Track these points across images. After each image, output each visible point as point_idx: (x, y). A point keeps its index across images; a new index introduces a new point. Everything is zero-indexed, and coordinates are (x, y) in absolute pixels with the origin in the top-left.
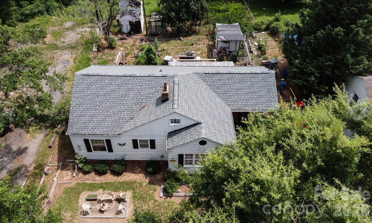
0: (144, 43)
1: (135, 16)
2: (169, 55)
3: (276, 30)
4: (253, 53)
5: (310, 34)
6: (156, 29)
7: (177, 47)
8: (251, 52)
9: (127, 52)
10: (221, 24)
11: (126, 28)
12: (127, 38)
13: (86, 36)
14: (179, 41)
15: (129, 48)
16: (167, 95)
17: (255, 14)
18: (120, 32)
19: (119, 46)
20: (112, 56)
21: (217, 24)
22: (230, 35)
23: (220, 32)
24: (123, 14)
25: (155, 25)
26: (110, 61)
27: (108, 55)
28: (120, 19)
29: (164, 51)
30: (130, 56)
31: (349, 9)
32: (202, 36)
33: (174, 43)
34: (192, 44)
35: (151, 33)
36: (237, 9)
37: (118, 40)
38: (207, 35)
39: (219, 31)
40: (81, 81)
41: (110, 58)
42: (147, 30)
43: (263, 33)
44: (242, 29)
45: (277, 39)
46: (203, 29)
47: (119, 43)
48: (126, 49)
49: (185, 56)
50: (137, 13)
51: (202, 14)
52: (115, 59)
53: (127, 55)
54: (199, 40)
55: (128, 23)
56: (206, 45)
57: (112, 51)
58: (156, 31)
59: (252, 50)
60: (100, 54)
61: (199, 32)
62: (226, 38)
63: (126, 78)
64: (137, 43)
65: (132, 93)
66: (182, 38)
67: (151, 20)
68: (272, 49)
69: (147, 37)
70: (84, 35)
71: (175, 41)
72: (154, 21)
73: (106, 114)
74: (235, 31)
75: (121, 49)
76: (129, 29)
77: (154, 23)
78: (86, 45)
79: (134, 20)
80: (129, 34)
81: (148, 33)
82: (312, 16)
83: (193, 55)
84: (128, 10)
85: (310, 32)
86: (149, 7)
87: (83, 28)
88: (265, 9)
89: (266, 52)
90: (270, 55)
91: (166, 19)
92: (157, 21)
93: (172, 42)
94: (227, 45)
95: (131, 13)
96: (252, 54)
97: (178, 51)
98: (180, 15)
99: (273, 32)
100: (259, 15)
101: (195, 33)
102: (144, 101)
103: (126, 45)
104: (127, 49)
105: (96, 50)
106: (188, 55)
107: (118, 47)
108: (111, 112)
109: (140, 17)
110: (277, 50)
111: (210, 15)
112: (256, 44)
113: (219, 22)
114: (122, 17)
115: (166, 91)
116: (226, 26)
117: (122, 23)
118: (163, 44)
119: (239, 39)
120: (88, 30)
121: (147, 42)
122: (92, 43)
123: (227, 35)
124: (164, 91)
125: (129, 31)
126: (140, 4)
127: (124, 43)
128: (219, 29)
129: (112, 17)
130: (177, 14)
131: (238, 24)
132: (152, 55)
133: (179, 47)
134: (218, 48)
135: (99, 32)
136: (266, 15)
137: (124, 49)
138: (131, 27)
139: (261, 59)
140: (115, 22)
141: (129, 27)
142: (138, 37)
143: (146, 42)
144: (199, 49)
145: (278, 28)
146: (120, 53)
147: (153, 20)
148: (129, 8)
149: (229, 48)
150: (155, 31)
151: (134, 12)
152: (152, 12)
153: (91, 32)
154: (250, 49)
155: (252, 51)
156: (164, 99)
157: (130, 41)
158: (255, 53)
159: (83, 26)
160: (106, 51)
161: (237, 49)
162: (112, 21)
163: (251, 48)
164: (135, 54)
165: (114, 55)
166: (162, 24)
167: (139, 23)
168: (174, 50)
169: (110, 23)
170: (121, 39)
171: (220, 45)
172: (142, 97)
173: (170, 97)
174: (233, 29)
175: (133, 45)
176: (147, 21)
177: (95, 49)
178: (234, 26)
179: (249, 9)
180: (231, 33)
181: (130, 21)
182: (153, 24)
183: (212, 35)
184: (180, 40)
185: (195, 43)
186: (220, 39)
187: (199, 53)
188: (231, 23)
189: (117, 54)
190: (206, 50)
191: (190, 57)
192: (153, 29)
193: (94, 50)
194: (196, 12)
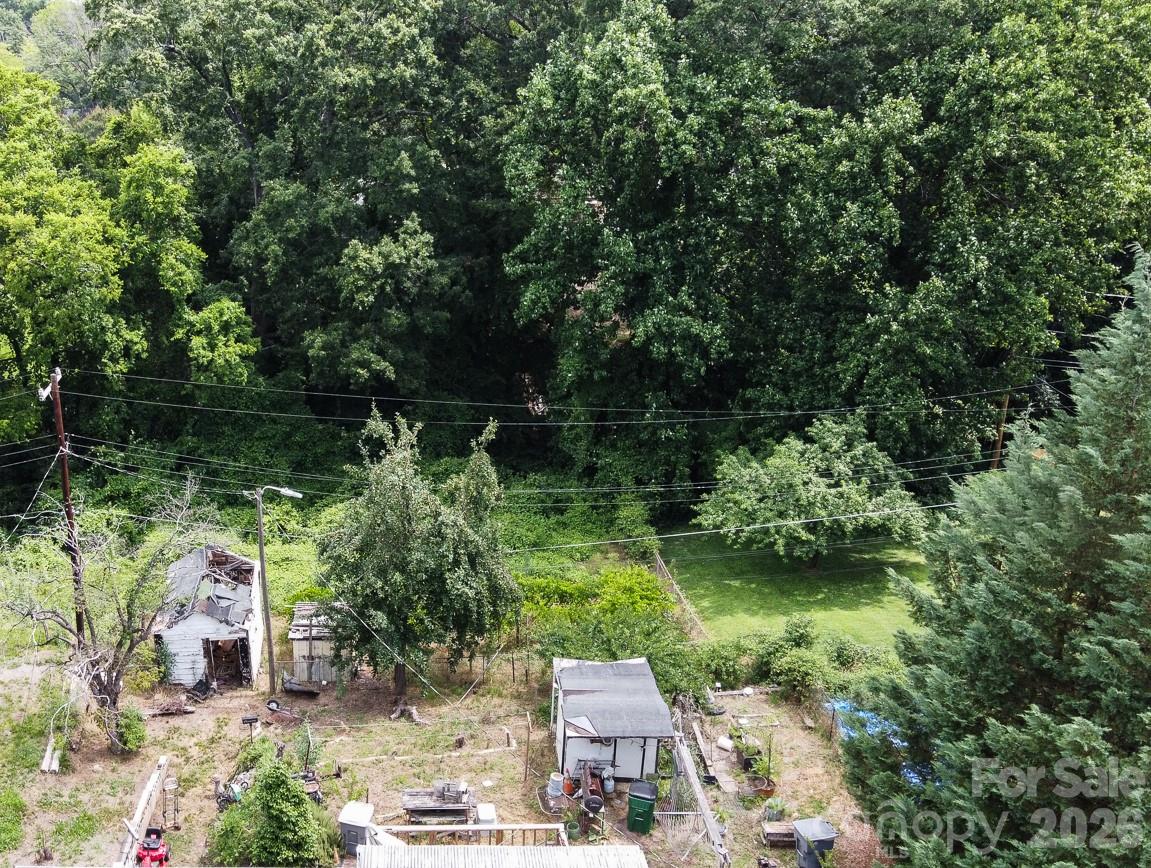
0: (259, 729)
1: (227, 623)
2: (363, 796)
3: (802, 683)
4: (718, 787)
5: (957, 732)
6: (310, 666)
7: (395, 753)
8: (710, 781)
9: (186, 772)
10: (574, 662)
11: (189, 666)
12: (190, 708)
13: (24, 701)
14: (402, 724)
15: (194, 752)
17: (705, 603)
18: (165, 682)
19: (155, 743)
20: (120, 794)
21: (556, 661)
22: (617, 712)
23: (571, 698)
24: (181, 612)
25: (306, 653)
26: (109, 814)
27: (103, 786)
28: (166, 635)
29: (338, 775)
30: (198, 790)
32: (496, 701)
33: (384, 730)
34: (460, 743)
35: (287, 685)
36: (631, 590)
37: (154, 716)
38: (518, 696)
39: (567, 693)
41: (112, 803)
42: (272, 674)
43: (748, 690)
44: (661, 678)
45: (809, 722)
46: (501, 668)
47: (154, 730)
48: (181, 760)
49: (430, 803)
50: (238, 609)
51: (495, 615)
52: (128, 812)
53: (185, 783)
54: (486, 721)
55: (199, 648)
56: (514, 743)
57: (124, 770)
58: (310, 678)
59: (712, 774)
60: (72, 780)
61: (483, 682)
62: (599, 727)
64: (234, 731)
66: (414, 710)
67: (291, 635)
68: (796, 764)
69: (274, 706)
70: (15, 700)
71: (387, 723)
72: (305, 639)
74: (635, 692)
75: (163, 760)
76: (202, 671)
77: (305, 644)
78: (17, 745)
79: (223, 634)
80: (201, 690)
81: (279, 687)
82: (953, 659)
83: (465, 798)
84: (203, 596)
85: (957, 725)
86: (288, 576)
87: (15, 666)
88: (737, 583)
89: (775, 780)
90: (794, 796)
91: (352, 635)
92: (314, 639)
93: (373, 726)
94: (606, 753)
95: (212, 607)
96: (715, 793)
97: (399, 772)
98: (406, 618)
99: (794, 692)
100: (720, 610)
101: (469, 685)
103: (186, 742)
104: (187, 760)
105: (55, 766)
106: (442, 796)
107: (151, 751)
109: (246, 627)
110: (820, 771)
111: (527, 610)
112: (728, 744)
113: (566, 655)
114: (176, 623)
116: (596, 671)
117: (172, 649)
118: (338, 740)
119: (653, 728)
120: (36, 674)
121: (272, 728)
122: (41, 733)
123: (603, 711)
125: (199, 677)
126: (250, 571)
127: (176, 729)
128: (567, 684)
129: (130, 633)
130: (396, 615)
131: (643, 660)
133: (405, 753)
134: (570, 765)
135: (77, 690)
136: (747, 610)
137: (176, 761)
138: (209, 662)
139: (755, 814)
140: (145, 649)
141: (202, 664)
142: (235, 703)
143: (268, 724)
144: (486, 767)
145: (807, 674)
146: (154, 777)
147: (298, 635)
148: (207, 589)
149: (613, 765)
150: (305, 677)
151: (224, 603)
152: (297, 598)
153: (45, 688)
154: (705, 767)
155: (714, 778)
157: (203, 719)
158: (729, 783)
159: (16, 660)
160: (97, 767)
161: (650, 768)
162: (131, 649)
163: (708, 763)
164: (217, 783)
165: (130, 789)
166: (338, 656)
167: (242, 647)
168: (383, 770)
169: (122, 657)
170: (167, 713)
171: (578, 753)
174: (626, 683)
175: (212, 741)
176: (275, 633)
177: (50, 762)
178: (629, 673)
179: (677, 587)
180: (618, 701)
181: (206, 642)
182: (300, 650)
183: (540, 699)
184: (410, 717)
185: (472, 737)
186: (576, 728)
187: (488, 783)
188: (614, 657)
189: (144, 781)
190: (518, 766)
191: (450, 806)
192: (297, 670)
193: (45, 766)
194: (473, 606)
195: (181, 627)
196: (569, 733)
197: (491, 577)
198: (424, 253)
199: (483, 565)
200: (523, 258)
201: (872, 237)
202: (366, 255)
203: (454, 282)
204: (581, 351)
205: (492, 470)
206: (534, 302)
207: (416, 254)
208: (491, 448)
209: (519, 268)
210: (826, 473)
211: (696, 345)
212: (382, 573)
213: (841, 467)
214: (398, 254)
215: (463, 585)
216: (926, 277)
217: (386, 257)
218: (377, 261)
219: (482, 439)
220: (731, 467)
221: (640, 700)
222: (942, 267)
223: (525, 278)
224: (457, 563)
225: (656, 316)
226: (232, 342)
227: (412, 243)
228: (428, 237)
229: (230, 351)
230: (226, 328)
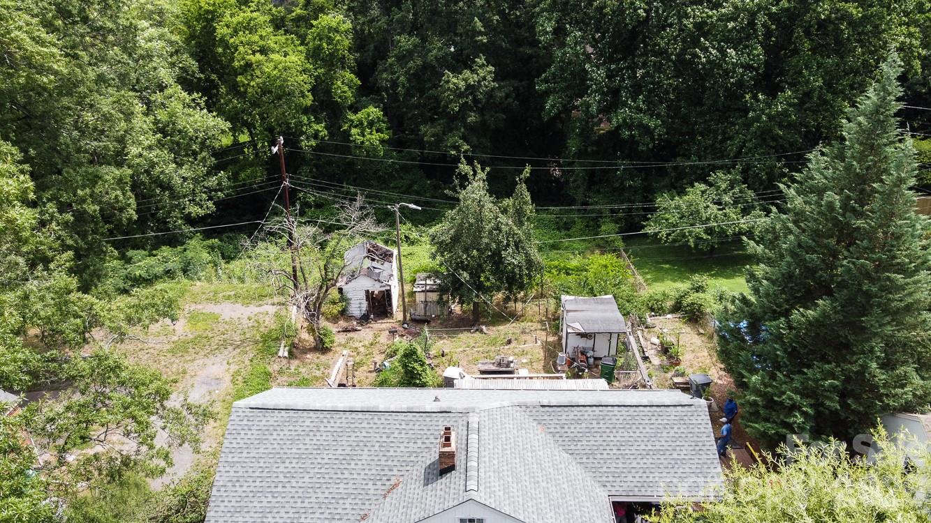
0: (398, 338)
1: (379, 281)
2: (457, 364)
3: (699, 310)
4: (650, 362)
5: (775, 315)
6: (425, 308)
7: (474, 347)
8: (645, 359)
9: (358, 359)
10: (573, 297)
11: (358, 306)
12: (359, 328)
13: (267, 322)
14: (477, 335)
15: (362, 350)
16: (451, 455)
17: (649, 277)
18: (344, 313)
19: (340, 345)
20: (322, 369)
21: (563, 297)
22: (595, 321)
23: (570, 314)
24: (353, 276)
25: (423, 300)
26: (317, 378)
27: (312, 365)
28: (345, 288)
29: (443, 356)
30: (365, 368)
31: (854, 263)
32: (530, 324)
33: (466, 338)
34: (509, 342)
35: (413, 316)
36: (606, 266)
37: (339, 332)
38: (541, 322)
39: (568, 311)
40: (245, 422)
41: (318, 373)
42: (405, 311)
43: (669, 316)
44: (621, 308)
45: (702, 331)
46: (532, 309)
47: (340, 339)
48: (355, 354)
49: (494, 368)
50: (385, 274)
51: (530, 277)
52: (328, 376)
53: (357, 366)
54: (523, 332)
55: (363, 295)
56: (539, 342)
57: (323, 358)
58: (425, 313)
59: (647, 355)
60: (295, 363)
61: (520, 316)
62: (585, 328)
63: (354, 415)
64: (384, 338)
65: (366, 452)
66: (484, 327)
67: (415, 290)
68: (693, 351)
69: (406, 326)
70: (261, 322)
71: (469, 334)
72: (423, 291)
73: (299, 505)
74: (606, 311)
75: (345, 352)
76: (364, 309)
77: (423, 295)
78: (264, 344)
79: (376, 288)
80: (364, 319)
81: (408, 318)
82: (774, 278)
83: (512, 365)
84: (365, 267)
85: (775, 311)
86: (411, 263)
87: (260, 305)
88: (667, 266)
89: (681, 358)
90: (691, 366)
91: (450, 286)
92: (428, 291)
93: (461, 335)
94: (588, 344)
95: (370, 273)
96: (648, 365)
97: (475, 355)
98: (479, 277)
99: (694, 316)
100: (656, 280)
101: (514, 316)
102: (395, 472)
103: (357, 344)
104: (358, 354)
105: (286, 354)
106: (499, 364)
107: (338, 349)
108: (313, 500)
109: (390, 283)
110: (706, 354)
111: (547, 278)
112: (657, 341)
113: (568, 293)
114: (350, 281)
115: (449, 445)
116: (585, 301)
117: (349, 296)
118: (442, 342)
119: (615, 328)
120: (272, 310)
121: (405, 338)
122: (277, 339)
123: (588, 321)
124: (445, 446)
125: (363, 312)
126: (391, 255)
127: (351, 338)
128: (568, 307)
129: (327, 282)
130: (475, 275)
131: (611, 296)
132: (416, 365)
133: (478, 347)
134: (570, 350)
135: (296, 316)
136: (671, 280)
137: (352, 354)
138: (369, 304)
139: (669, 375)
140: (334, 293)
141: (365, 305)
142: (384, 326)
143: (402, 336)
144: (523, 353)
145: (701, 305)
146: (341, 360)
147: (419, 290)
148: (368, 263)
149: (593, 350)
150: (422, 313)
151: (377, 271)
152: (418, 271)
153: (277, 315)
154: (643, 352)
155: (648, 357)
156: (445, 466)
157: (365, 334)
158: (656, 361)
159: (261, 302)
160: (308, 356)
161: (613, 352)
162: (326, 291)
163: (645, 350)
164: (376, 363)
165: (327, 367)
166: (441, 298)
167: (387, 295)
168: (467, 355)
169: (321, 295)
170: (346, 331)
171: (574, 342)
172: (389, 463)
173: (459, 461)
174: (601, 307)
175: (372, 344)
176: (406, 292)
177: (283, 352)
178: (603, 302)
179: (632, 267)
180: (596, 315)
181: (367, 292)
182: (420, 298)
183: (554, 322)
184: (481, 331)
185: (516, 339)
186: (573, 328)
187: (524, 361)
188: (595, 296)
189: (335, 363)
190: (541, 355)
191: (504, 369)
192: (418, 309)
193: (280, 354)
194: (517, 270)
195: (353, 284)
196: (569, 331)
197: (527, 255)
198: (489, 78)
199: (523, 248)
200: (546, 81)
201: (747, 67)
202: (456, 80)
203: (507, 96)
204: (580, 135)
205: (527, 194)
206: (553, 106)
207: (484, 79)
208: (527, 181)
209: (544, 87)
210: (719, 203)
211: (646, 130)
212: (466, 250)
213: (727, 198)
214: (473, 79)
215: (512, 259)
216: (783, 91)
217: (465, 80)
218: (462, 84)
219: (522, 176)
220: (663, 201)
221: (608, 315)
222: (791, 85)
223: (547, 93)
224: (508, 245)
225: (623, 113)
226: (374, 133)
227: (482, 73)
228: (491, 68)
229: (374, 137)
230: (371, 124)
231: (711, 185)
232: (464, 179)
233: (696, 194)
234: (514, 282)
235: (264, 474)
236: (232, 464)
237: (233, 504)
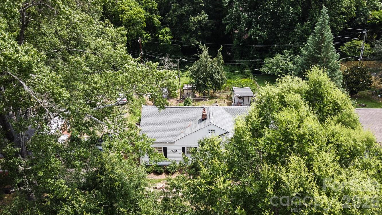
6: (187, 95)
10: (236, 88)
16: (206, 115)
21: (233, 87)
22: (244, 93)
23: (236, 92)
25: (186, 92)
33: (202, 102)
34: (216, 102)
40: (147, 110)
42: (180, 95)
46: (222, 95)
51: (222, 84)
54: (220, 100)
62: (241, 95)
65: (181, 117)
66: (207, 100)
67: (183, 89)
73: (164, 130)
77: (186, 90)
81: (182, 98)
92: (188, 89)
93: (200, 102)
94: (242, 101)
98: (206, 83)
101: (216, 97)
102: (189, 122)
108: (168, 129)
115: (205, 112)
116: (240, 89)
119: (250, 95)
123: (241, 93)
124: (204, 112)
128: (235, 90)
130: (204, 82)
131: (249, 87)
134: (236, 103)
142: (174, 100)
143: (181, 103)
144: (221, 105)
149: (243, 103)
152: (184, 84)
156: (204, 118)
161: (249, 104)
166: (192, 92)
171: (237, 100)
172: (188, 120)
173: (208, 117)
174: (245, 90)
179: (256, 83)
180: (244, 92)
185: (218, 102)
186: (237, 95)
188: (244, 87)
190: (227, 105)
194: (218, 81)
196: (235, 96)
197: (221, 76)
198: (206, 18)
199: (220, 74)
200: (226, 20)
201: (296, 14)
202: (194, 19)
203: (212, 25)
204: (237, 39)
205: (221, 55)
206: (228, 28)
207: (204, 19)
208: (221, 51)
209: (225, 22)
210: (286, 60)
211: (261, 37)
212: (202, 74)
213: (288, 59)
214: (200, 19)
215: (216, 76)
216: (306, 21)
217: (198, 19)
218: (196, 20)
219: (220, 50)
220: (267, 60)
221: (248, 92)
222: (310, 20)
223: (226, 24)
224: (215, 72)
225: (252, 30)
226: (168, 36)
227: (203, 17)
228: (207, 15)
229: (168, 37)
230: (167, 33)
231: (283, 54)
232: (201, 51)
233: (278, 57)
234: (217, 85)
235: (154, 123)
236: (145, 120)
237: (146, 130)
